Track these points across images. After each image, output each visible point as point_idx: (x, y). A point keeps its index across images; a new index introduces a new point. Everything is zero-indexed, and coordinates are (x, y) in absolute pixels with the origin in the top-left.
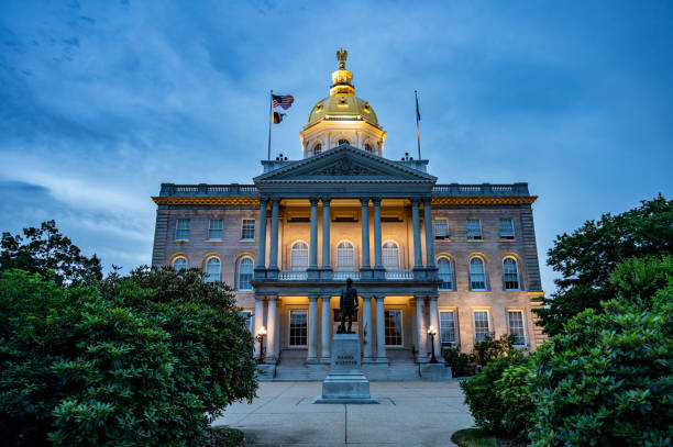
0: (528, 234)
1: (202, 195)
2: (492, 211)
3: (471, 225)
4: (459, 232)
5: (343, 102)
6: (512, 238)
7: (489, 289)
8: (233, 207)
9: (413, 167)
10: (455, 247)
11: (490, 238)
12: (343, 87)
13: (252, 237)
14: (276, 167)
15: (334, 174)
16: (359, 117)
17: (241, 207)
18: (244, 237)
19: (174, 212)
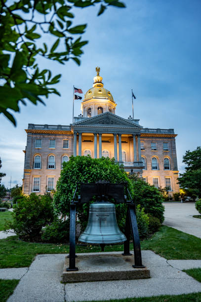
0: (173, 149)
1: (46, 129)
2: (161, 140)
3: (153, 145)
4: (148, 147)
5: (100, 91)
6: (167, 150)
7: (159, 169)
8: (59, 135)
9: (134, 122)
10: (147, 153)
11: (159, 150)
12: (99, 84)
13: (67, 147)
14: (80, 120)
15: (103, 123)
16: (107, 98)
17: (63, 135)
18: (64, 147)
19: (34, 136)
